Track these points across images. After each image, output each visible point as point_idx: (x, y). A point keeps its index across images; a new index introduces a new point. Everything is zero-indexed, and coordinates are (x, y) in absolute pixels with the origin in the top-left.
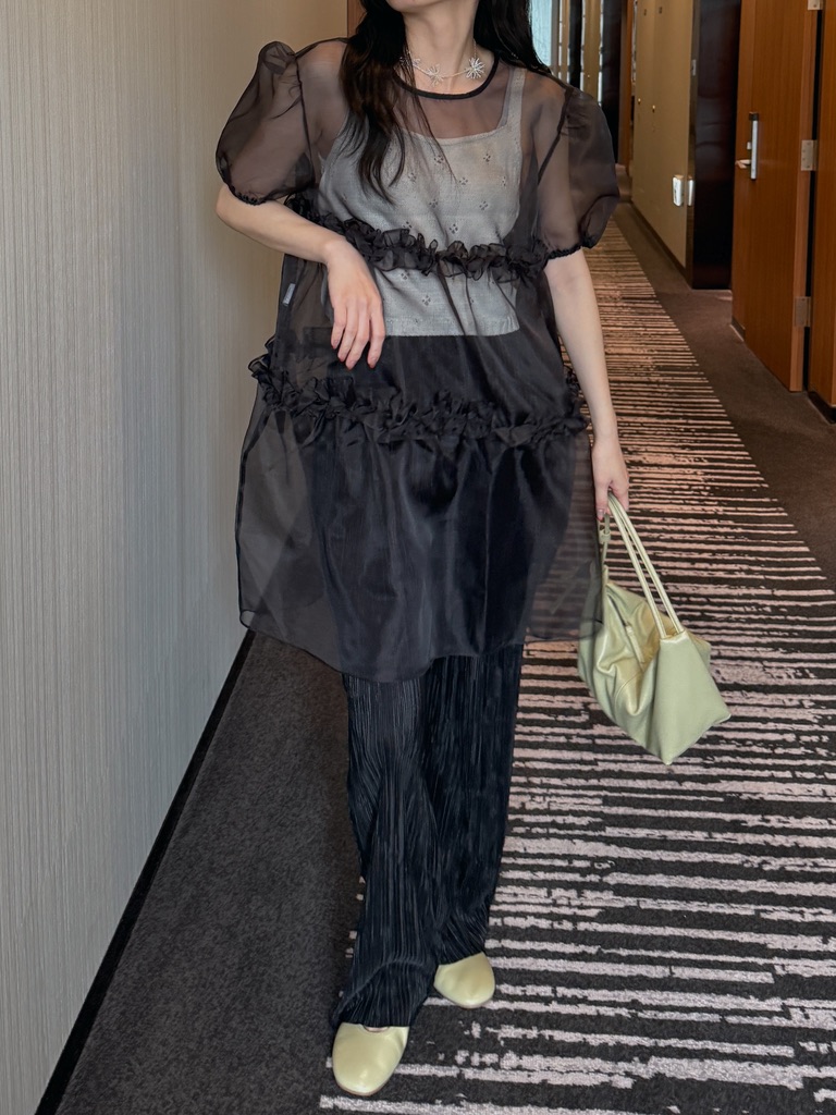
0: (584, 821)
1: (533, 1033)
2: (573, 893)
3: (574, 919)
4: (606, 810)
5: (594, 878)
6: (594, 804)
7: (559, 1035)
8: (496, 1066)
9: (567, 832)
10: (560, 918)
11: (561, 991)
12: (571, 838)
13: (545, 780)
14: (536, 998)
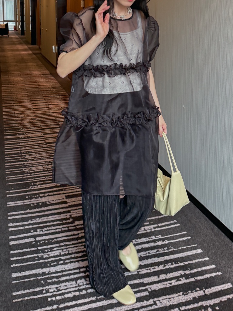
0: (47, 157)
1: (43, 182)
2: (47, 166)
3: (47, 169)
4: (51, 155)
5: (50, 163)
6: (49, 154)
7: (47, 182)
8: (37, 187)
9: (44, 158)
10: (45, 169)
11: (46, 177)
12: (45, 159)
13: (39, 153)
14: (43, 179)
